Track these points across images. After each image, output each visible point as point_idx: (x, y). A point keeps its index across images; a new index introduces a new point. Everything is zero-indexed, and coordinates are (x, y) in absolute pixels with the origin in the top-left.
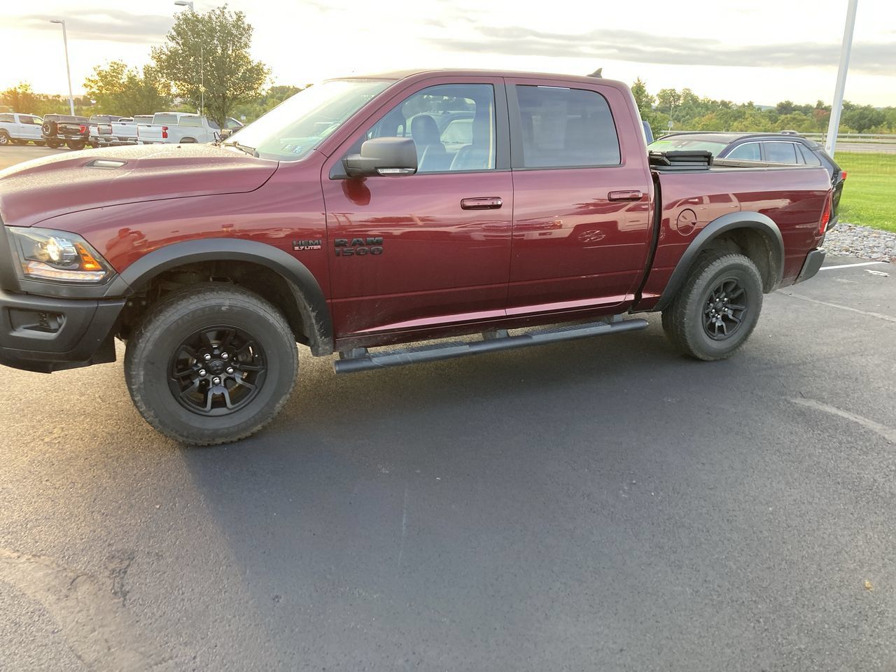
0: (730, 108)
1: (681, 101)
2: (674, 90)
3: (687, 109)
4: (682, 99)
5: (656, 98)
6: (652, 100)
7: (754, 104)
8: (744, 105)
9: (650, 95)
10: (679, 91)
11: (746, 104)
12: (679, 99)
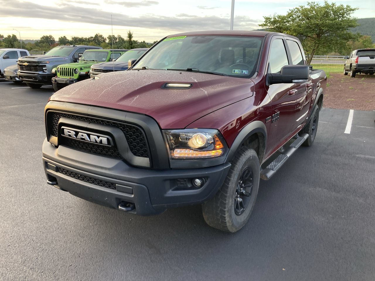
0: (137, 43)
1: (118, 40)
2: (114, 36)
3: (121, 43)
4: (117, 39)
5: (107, 39)
6: (105, 39)
7: (145, 42)
8: (142, 42)
9: (105, 37)
10: (116, 36)
11: (143, 42)
12: (116, 39)
